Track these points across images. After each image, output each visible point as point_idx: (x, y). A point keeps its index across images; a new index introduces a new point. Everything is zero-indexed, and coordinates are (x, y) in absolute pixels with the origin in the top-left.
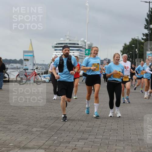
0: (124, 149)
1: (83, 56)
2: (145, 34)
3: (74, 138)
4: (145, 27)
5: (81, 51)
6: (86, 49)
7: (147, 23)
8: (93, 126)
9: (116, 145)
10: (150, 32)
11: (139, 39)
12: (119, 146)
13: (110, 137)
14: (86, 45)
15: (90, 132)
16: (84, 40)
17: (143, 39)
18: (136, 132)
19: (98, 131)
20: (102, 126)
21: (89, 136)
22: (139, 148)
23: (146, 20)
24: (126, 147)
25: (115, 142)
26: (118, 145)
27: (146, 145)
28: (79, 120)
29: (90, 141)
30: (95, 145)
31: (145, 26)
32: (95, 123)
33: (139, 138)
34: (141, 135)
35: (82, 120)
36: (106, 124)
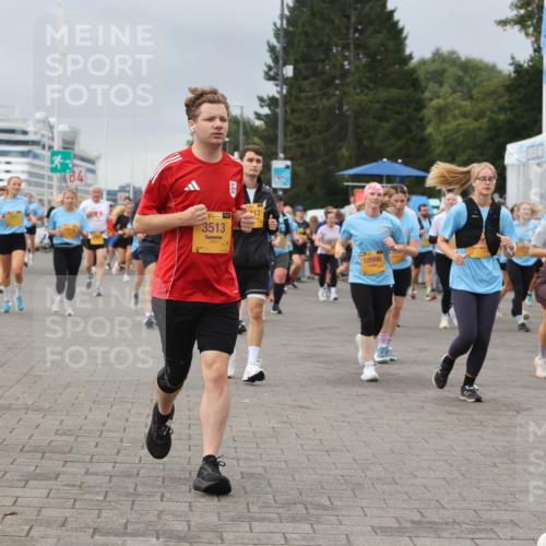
0: (191, 510)
1: (42, 177)
2: (266, 97)
3: (8, 476)
4: (267, 73)
5: (36, 156)
6: (56, 148)
7: (276, 60)
8: (81, 429)
9: (162, 496)
10: (285, 91)
11: (245, 116)
12: (171, 500)
13: (141, 468)
14: (56, 136)
15: (70, 452)
16: (47, 118)
17: (258, 116)
18: (233, 451)
19: (96, 446)
20: (109, 431)
21: (63, 466)
22: (245, 506)
23: (272, 49)
24: (198, 504)
25: (160, 487)
26: (168, 495)
27: (270, 496)
28: (27, 409)
29: (66, 485)
30: (87, 496)
31: (266, 69)
32: (86, 418)
33: (244, 470)
34: (250, 459)
35: (39, 410)
36: (127, 420)
